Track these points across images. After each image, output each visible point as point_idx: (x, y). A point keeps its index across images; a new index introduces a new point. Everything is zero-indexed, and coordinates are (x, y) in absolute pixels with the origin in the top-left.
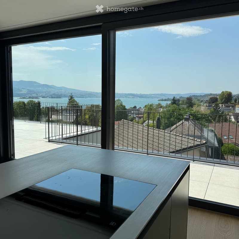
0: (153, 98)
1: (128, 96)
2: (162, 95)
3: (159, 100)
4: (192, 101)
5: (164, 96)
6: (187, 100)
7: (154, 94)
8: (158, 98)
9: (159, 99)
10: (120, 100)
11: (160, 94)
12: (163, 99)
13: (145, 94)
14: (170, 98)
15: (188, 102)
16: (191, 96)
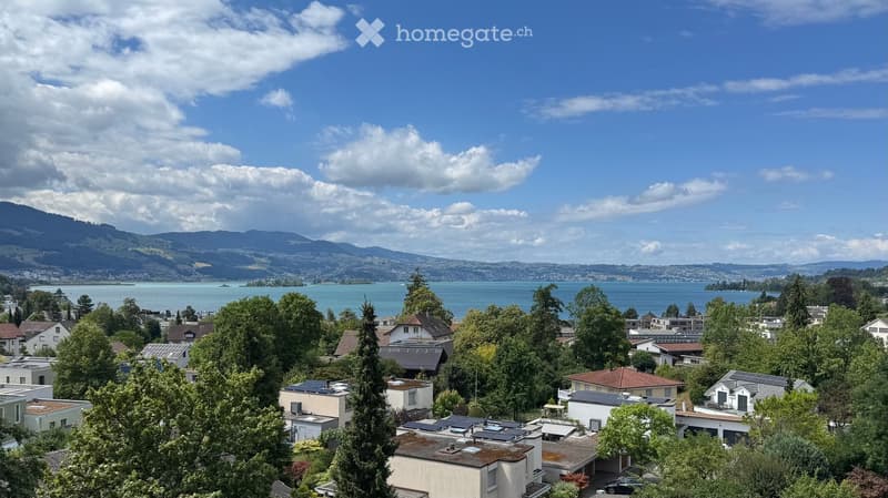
1: (593, 274)
2: (717, 268)
3: (709, 288)
4: (852, 290)
5: (728, 273)
6: (829, 286)
9: (711, 284)
12: (724, 284)
14: (750, 280)
15: (834, 294)
16: (829, 271)
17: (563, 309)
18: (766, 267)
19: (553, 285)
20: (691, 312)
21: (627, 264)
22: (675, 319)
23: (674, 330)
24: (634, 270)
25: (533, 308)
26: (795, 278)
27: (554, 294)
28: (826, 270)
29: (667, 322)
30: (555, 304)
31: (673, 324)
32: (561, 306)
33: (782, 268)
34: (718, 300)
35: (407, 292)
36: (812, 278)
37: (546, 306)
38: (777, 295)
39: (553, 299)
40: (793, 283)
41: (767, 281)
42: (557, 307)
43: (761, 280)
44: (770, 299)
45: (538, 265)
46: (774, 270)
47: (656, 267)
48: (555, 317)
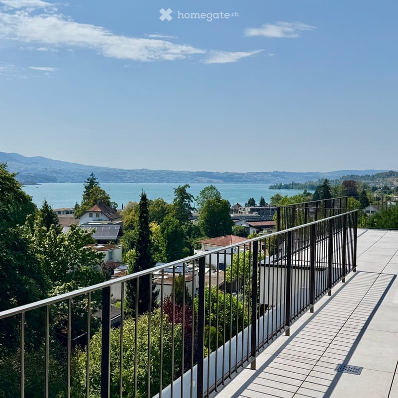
0: (255, 183)
1: (198, 178)
2: (275, 174)
3: (272, 188)
4: (357, 188)
5: (283, 177)
6: (344, 186)
7: (258, 173)
8: (267, 181)
9: (273, 185)
10: (215, 188)
11: (271, 173)
12: (281, 185)
13: (236, 173)
14: (296, 183)
15: (347, 191)
16: (344, 176)
17: (194, 201)
18: (306, 174)
19: (187, 186)
20: (263, 202)
21: (220, 172)
22: (253, 207)
23: (254, 214)
24: (225, 176)
25: (175, 200)
26: (324, 181)
27: (188, 191)
28: (342, 176)
29: (249, 210)
30: (189, 197)
31: (252, 211)
32: (192, 199)
33: (315, 174)
34: (278, 195)
35: (85, 190)
36: (333, 181)
37: (183, 199)
38: (313, 192)
39: (187, 194)
40: (322, 184)
41: (306, 183)
42: (190, 199)
43: (303, 183)
44: (309, 194)
45: (161, 171)
46: (310, 176)
47: (239, 174)
48: (188, 205)
